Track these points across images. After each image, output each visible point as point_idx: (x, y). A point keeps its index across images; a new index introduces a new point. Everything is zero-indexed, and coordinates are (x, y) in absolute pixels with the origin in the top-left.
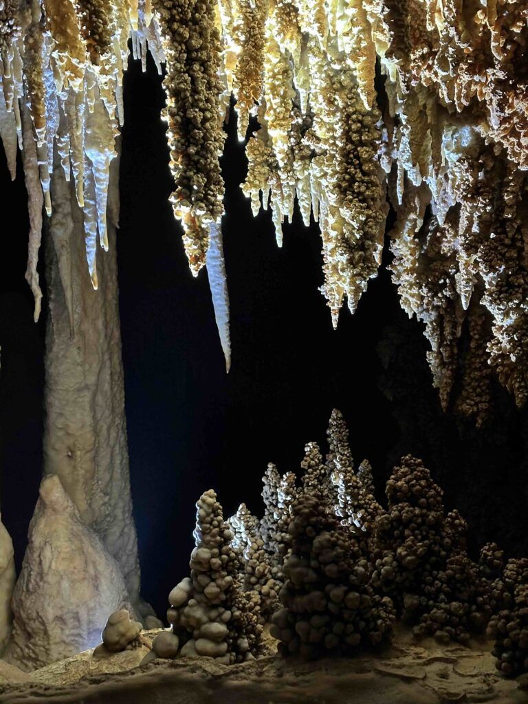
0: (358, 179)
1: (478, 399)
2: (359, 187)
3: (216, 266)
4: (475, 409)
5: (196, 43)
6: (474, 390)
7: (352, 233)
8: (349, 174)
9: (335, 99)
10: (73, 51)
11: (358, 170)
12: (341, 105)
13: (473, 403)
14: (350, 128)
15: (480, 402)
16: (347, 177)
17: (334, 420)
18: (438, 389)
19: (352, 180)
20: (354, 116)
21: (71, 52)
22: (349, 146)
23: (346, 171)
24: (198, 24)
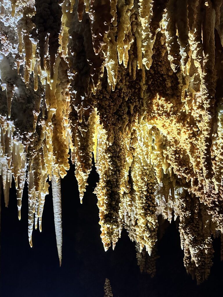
0: (151, 206)
1: (152, 268)
2: (152, 208)
3: (59, 225)
4: (152, 272)
5: (119, 164)
6: (151, 265)
7: (152, 226)
8: (148, 204)
9: (144, 178)
10: (66, 164)
11: (151, 203)
12: (146, 180)
13: (151, 269)
14: (149, 188)
15: (153, 269)
16: (147, 205)
17: (107, 283)
18: (139, 265)
19: (149, 206)
20: (151, 184)
21: (65, 165)
22: (148, 195)
23: (146, 203)
24: (119, 158)
